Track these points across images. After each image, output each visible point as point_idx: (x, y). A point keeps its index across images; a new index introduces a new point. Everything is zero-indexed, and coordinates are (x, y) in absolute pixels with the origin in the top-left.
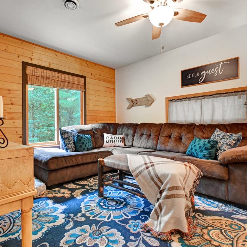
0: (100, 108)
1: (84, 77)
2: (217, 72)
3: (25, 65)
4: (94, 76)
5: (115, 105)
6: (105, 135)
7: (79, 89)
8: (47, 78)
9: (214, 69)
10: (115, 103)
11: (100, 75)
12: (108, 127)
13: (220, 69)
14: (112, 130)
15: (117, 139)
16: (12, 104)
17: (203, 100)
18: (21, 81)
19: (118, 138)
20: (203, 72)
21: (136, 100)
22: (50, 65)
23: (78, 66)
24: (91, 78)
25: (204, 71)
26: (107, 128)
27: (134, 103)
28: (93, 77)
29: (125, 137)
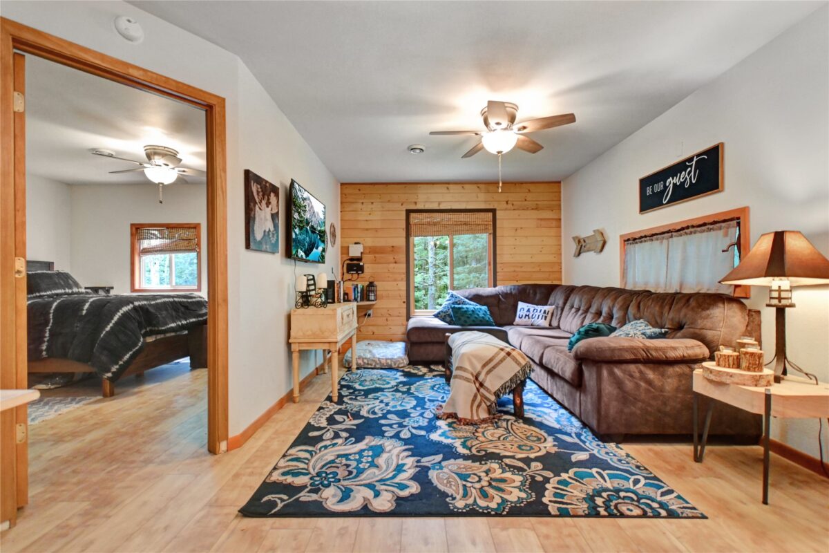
0: (526, 259)
1: (493, 211)
2: (688, 178)
3: (409, 212)
4: (513, 205)
5: (560, 249)
6: (521, 305)
7: (485, 230)
8: (435, 224)
9: (684, 173)
10: (560, 245)
11: (526, 200)
12: (531, 292)
13: (692, 173)
14: (538, 296)
15: (537, 314)
16: (396, 263)
17: (670, 239)
18: (404, 234)
19: (539, 311)
20: (669, 180)
21: (584, 241)
22: (439, 204)
23: (482, 196)
24: (506, 209)
25: (671, 178)
26: (529, 293)
27: (582, 246)
28: (510, 206)
29: (555, 311)
